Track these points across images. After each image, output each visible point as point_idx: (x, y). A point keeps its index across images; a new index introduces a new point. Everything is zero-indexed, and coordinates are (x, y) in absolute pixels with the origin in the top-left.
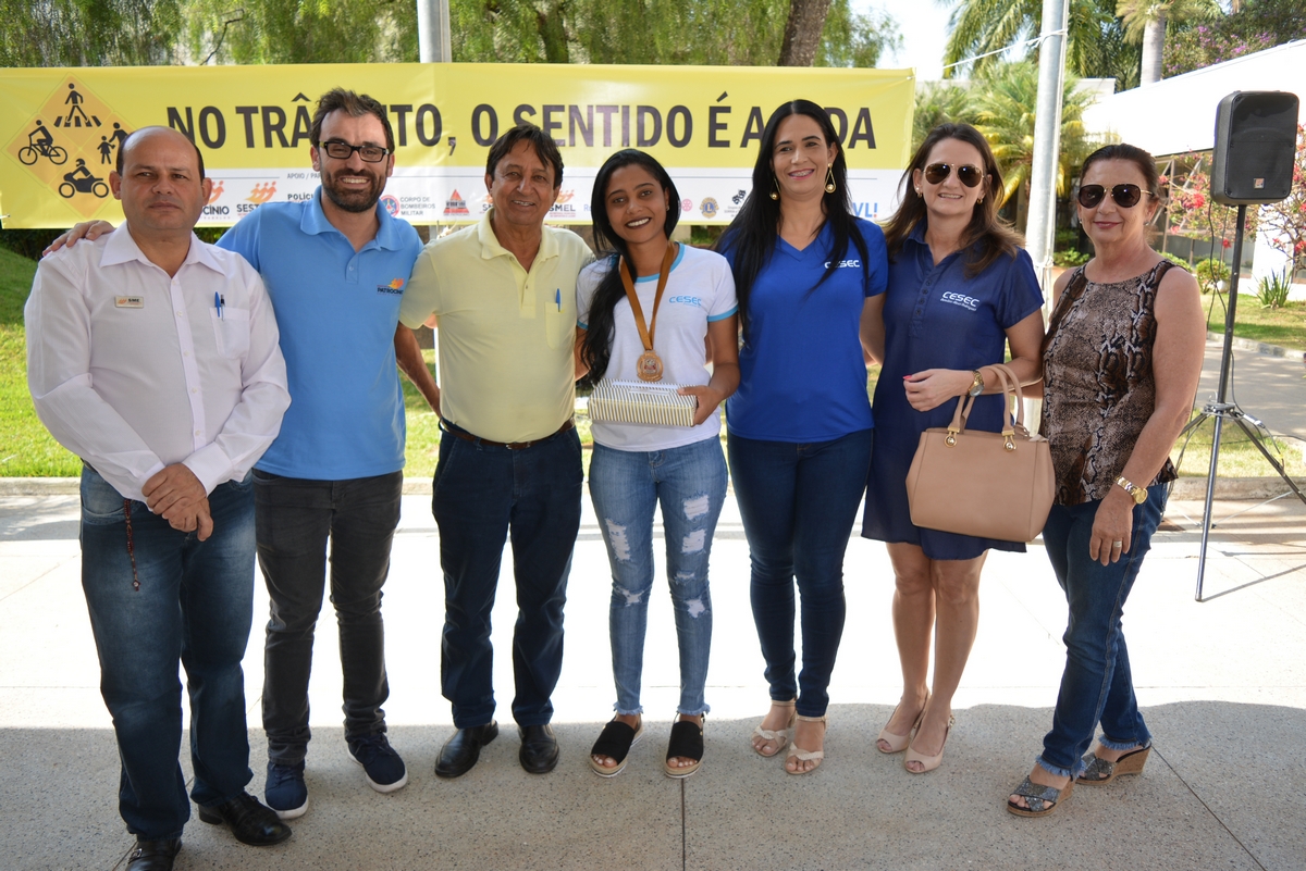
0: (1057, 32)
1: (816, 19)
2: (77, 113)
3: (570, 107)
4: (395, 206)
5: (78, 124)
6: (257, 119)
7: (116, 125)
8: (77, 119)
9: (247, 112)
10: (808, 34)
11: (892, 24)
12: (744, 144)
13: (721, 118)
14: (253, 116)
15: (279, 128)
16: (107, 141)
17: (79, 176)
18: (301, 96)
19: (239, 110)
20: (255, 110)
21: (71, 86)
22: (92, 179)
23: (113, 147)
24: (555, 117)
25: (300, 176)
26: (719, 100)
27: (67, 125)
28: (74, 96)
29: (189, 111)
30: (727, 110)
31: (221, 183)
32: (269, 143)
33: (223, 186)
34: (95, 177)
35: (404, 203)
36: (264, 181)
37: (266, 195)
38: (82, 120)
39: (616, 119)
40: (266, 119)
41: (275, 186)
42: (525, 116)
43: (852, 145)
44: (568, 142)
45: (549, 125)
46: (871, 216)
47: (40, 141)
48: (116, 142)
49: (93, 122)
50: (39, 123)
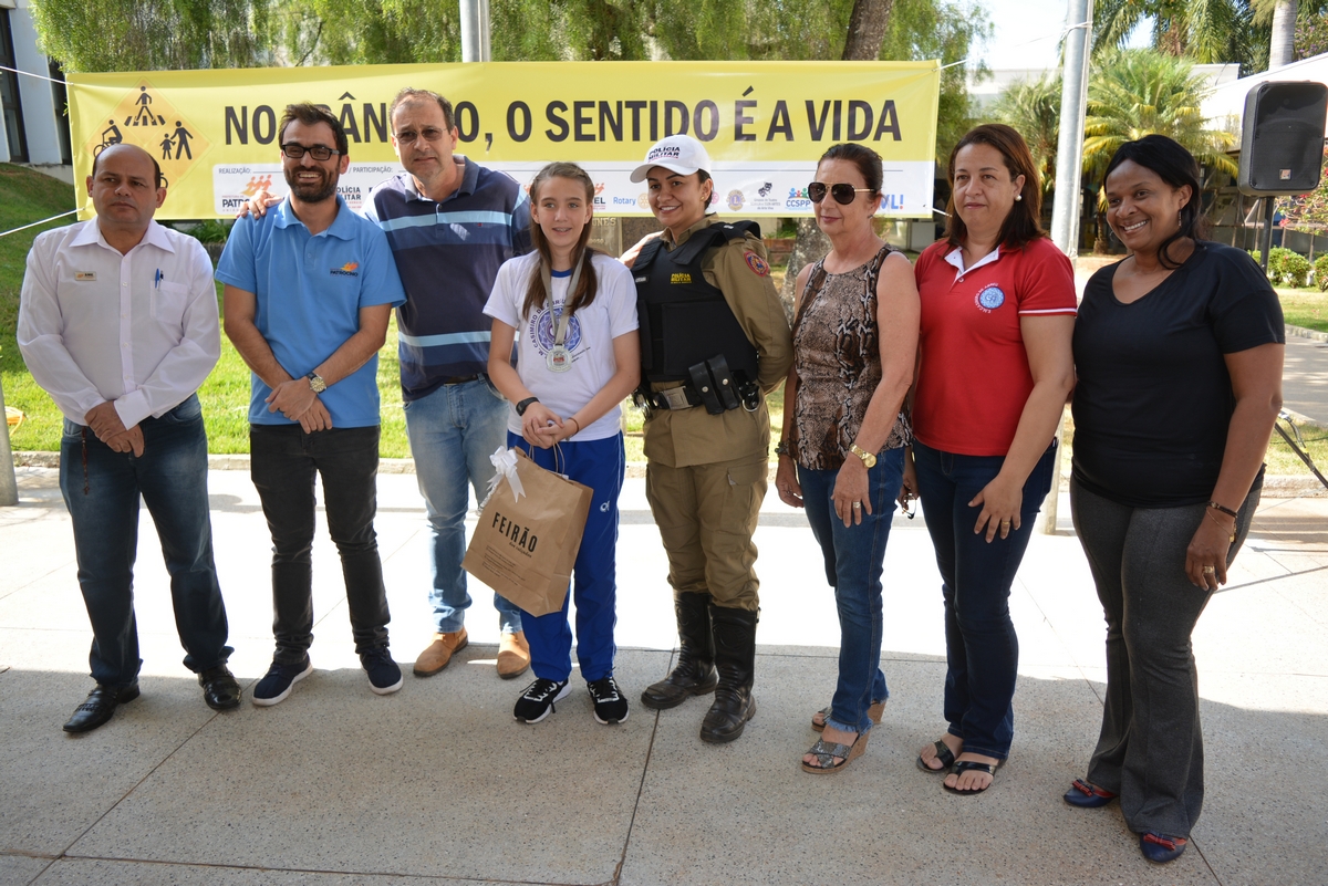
0: (1081, 25)
2: (145, 113)
3: (601, 103)
5: (145, 123)
7: (178, 124)
8: (145, 118)
12: (770, 137)
13: (747, 112)
16: (169, 138)
18: (347, 95)
21: (143, 89)
23: (174, 143)
24: (585, 113)
26: (745, 94)
27: (136, 124)
28: (143, 97)
29: (244, 109)
30: (753, 104)
31: (269, 177)
33: (271, 180)
38: (149, 120)
39: (645, 114)
42: (557, 112)
43: (877, 137)
44: (598, 137)
45: (579, 121)
46: (897, 207)
47: (111, 140)
48: (177, 139)
49: (158, 121)
50: (111, 122)
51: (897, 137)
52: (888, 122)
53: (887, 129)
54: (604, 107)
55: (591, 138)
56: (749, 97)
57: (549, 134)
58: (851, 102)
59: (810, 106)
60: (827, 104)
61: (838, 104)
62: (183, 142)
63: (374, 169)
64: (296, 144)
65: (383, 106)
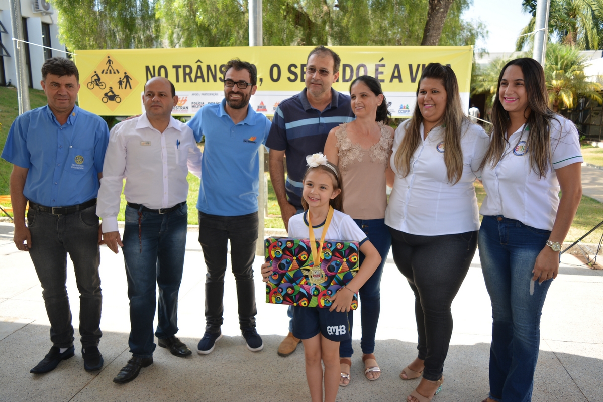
0: (542, 29)
1: (439, 24)
2: (110, 68)
5: (110, 73)
6: (181, 71)
7: (125, 73)
8: (110, 71)
9: (177, 67)
10: (435, 31)
11: (483, 26)
12: (391, 81)
13: (381, 69)
14: (179, 69)
15: (190, 74)
16: (121, 80)
17: (110, 94)
18: (199, 61)
19: (174, 67)
20: (180, 67)
21: (109, 57)
22: (115, 96)
23: (124, 82)
25: (197, 95)
26: (380, 61)
27: (106, 73)
28: (109, 61)
29: (154, 67)
30: (384, 66)
32: (185, 81)
34: (116, 94)
36: (183, 97)
37: (183, 102)
38: (112, 72)
40: (184, 70)
41: (187, 99)
42: (293, 69)
47: (96, 80)
48: (125, 80)
49: (116, 72)
50: (95, 72)
56: (382, 63)
57: (289, 79)
59: (410, 66)
60: (419, 66)
62: (128, 81)
63: (210, 94)
64: (231, 80)
65: (215, 66)
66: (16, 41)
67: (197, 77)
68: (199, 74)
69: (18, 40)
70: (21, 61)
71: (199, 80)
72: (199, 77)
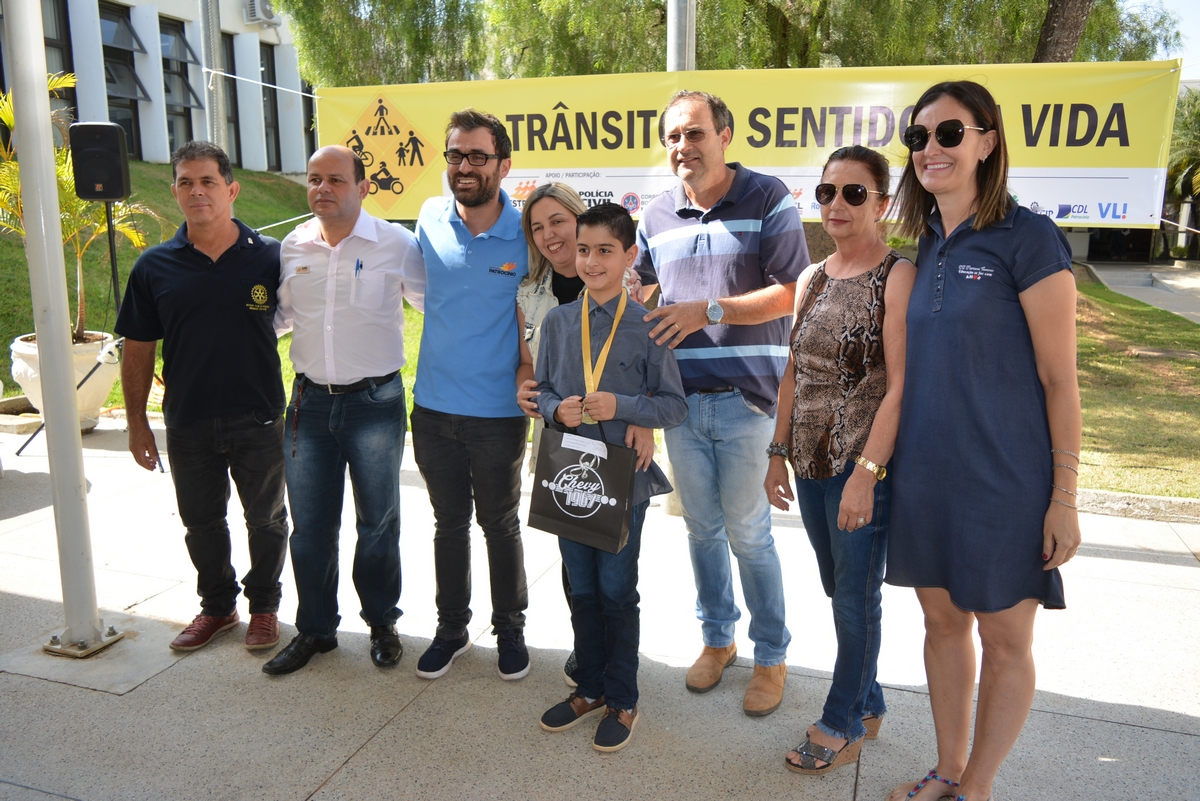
1: (1077, 17)
2: (382, 123)
3: (804, 109)
4: (637, 203)
5: (383, 133)
6: (523, 126)
7: (411, 133)
8: (382, 128)
9: (515, 119)
14: (520, 123)
15: (541, 133)
16: (403, 146)
17: (382, 176)
18: (561, 104)
19: (510, 117)
20: (521, 117)
21: (380, 101)
22: (391, 179)
23: (408, 151)
24: (788, 119)
27: (375, 133)
28: (381, 109)
32: (531, 147)
34: (394, 177)
35: (645, 200)
36: (524, 181)
37: (528, 192)
38: (386, 129)
39: (850, 120)
40: (530, 125)
42: (760, 118)
43: (1101, 143)
44: (799, 143)
45: (782, 127)
46: (1119, 217)
48: (410, 147)
49: (394, 131)
50: (354, 132)
51: (1124, 142)
52: (1114, 127)
53: (1113, 134)
54: (808, 112)
55: (792, 144)
57: (751, 140)
58: (1073, 106)
59: (1027, 110)
60: (1046, 108)
61: (1058, 108)
62: (416, 150)
63: (584, 175)
64: (456, 151)
65: (594, 115)
66: (209, 73)
67: (556, 139)
68: (561, 133)
69: (213, 72)
70: (217, 113)
71: (561, 146)
72: (561, 140)
